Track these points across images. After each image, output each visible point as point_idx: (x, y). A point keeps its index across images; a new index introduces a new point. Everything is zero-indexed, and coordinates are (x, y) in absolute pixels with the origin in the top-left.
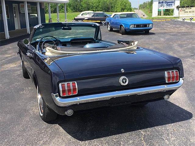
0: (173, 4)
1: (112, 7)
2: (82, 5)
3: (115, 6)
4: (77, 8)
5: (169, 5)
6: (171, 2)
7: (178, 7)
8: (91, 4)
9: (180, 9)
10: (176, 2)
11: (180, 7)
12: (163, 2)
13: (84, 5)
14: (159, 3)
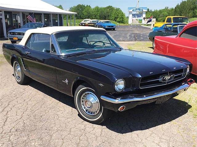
0: (141, 16)
1: (109, 16)
2: (84, 13)
3: (111, 15)
4: (79, 16)
5: (139, 17)
6: (140, 15)
7: (144, 18)
8: (91, 12)
9: (145, 19)
10: (143, 15)
11: (145, 18)
12: (135, 15)
13: (85, 14)
14: (133, 15)
